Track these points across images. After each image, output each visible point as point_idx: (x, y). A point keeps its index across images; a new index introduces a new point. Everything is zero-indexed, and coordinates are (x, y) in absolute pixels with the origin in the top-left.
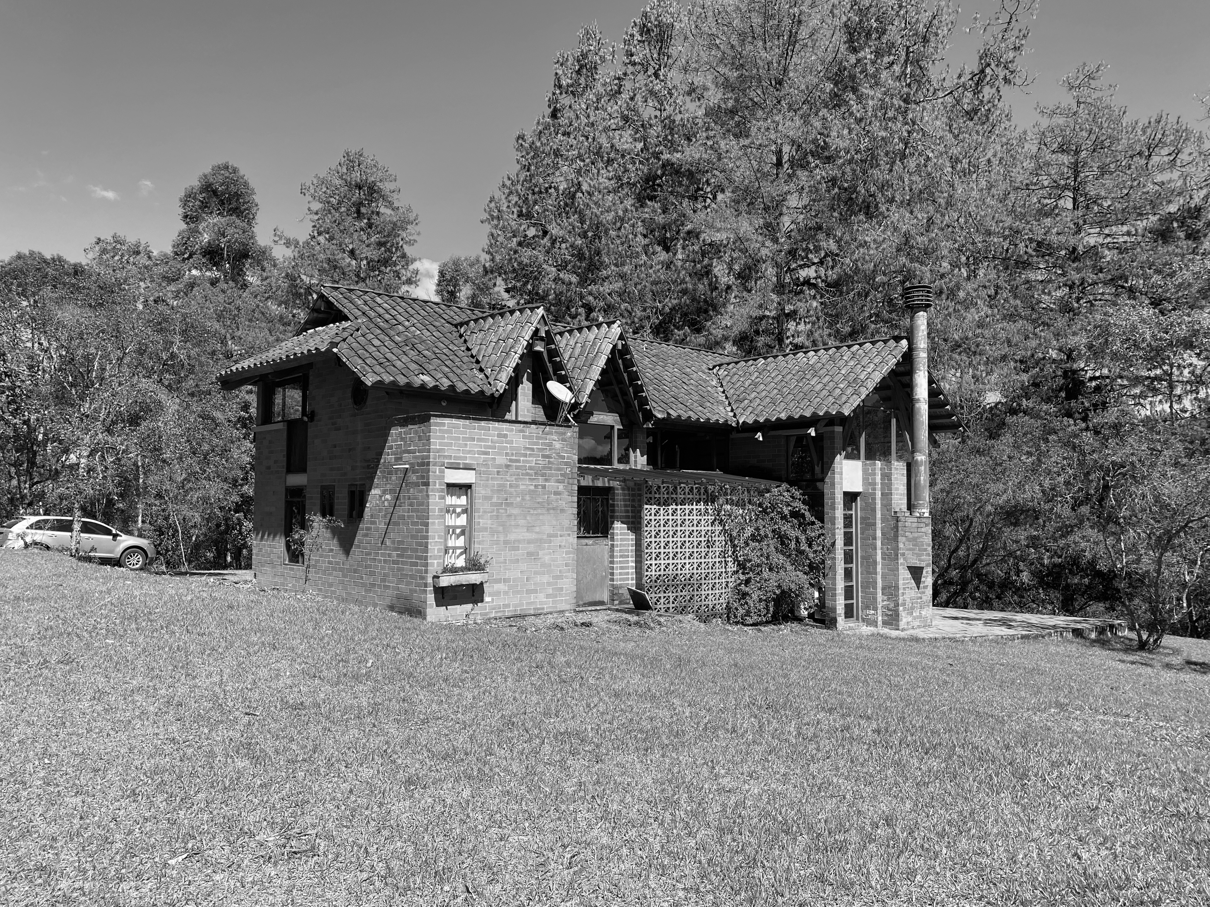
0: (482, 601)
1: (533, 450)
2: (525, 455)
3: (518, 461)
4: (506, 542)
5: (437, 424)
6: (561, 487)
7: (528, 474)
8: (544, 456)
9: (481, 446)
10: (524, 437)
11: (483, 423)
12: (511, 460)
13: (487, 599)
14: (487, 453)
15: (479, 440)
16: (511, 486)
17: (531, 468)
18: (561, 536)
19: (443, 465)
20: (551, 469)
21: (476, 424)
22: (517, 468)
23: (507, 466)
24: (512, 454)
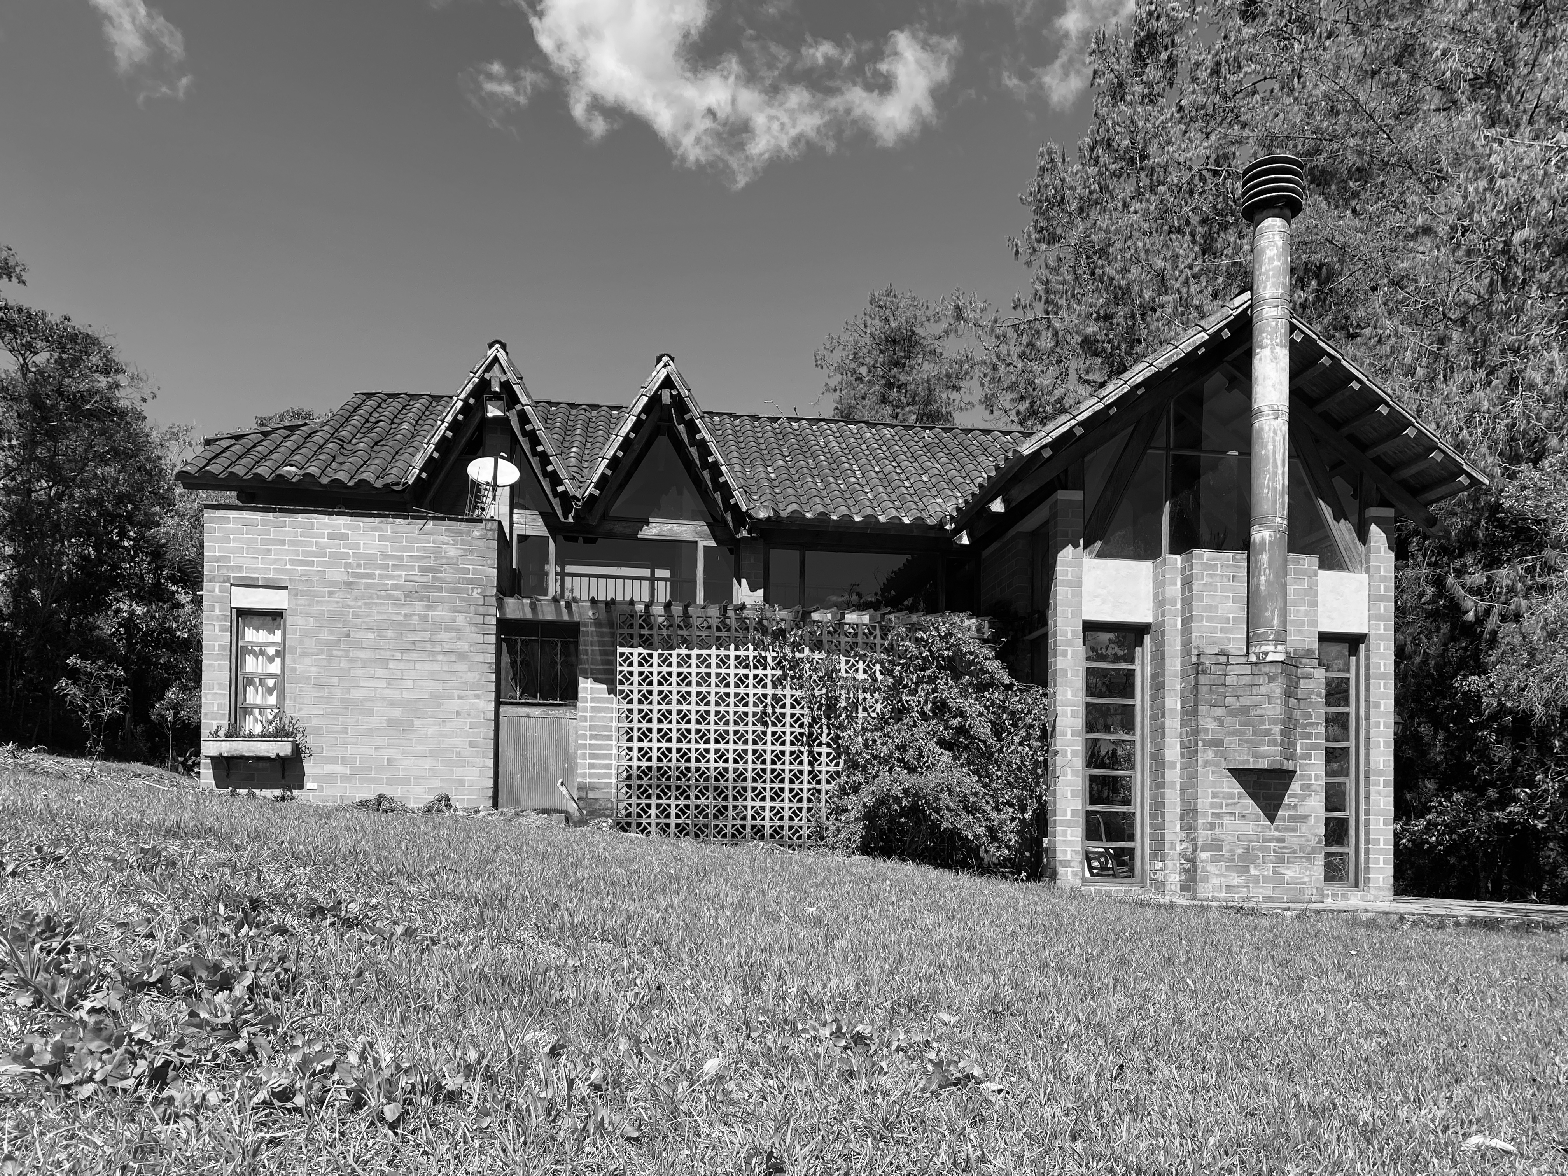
0: (301, 787)
1: (401, 558)
2: (386, 567)
3: (370, 576)
4: (346, 702)
5: (213, 520)
6: (460, 618)
7: (390, 597)
8: (424, 570)
9: (297, 553)
10: (381, 538)
11: (300, 518)
12: (356, 575)
13: (309, 785)
14: (311, 564)
15: (293, 543)
16: (355, 615)
17: (396, 588)
18: (460, 698)
19: (228, 581)
20: (440, 589)
21: (288, 519)
22: (368, 587)
23: (349, 584)
24: (359, 566)
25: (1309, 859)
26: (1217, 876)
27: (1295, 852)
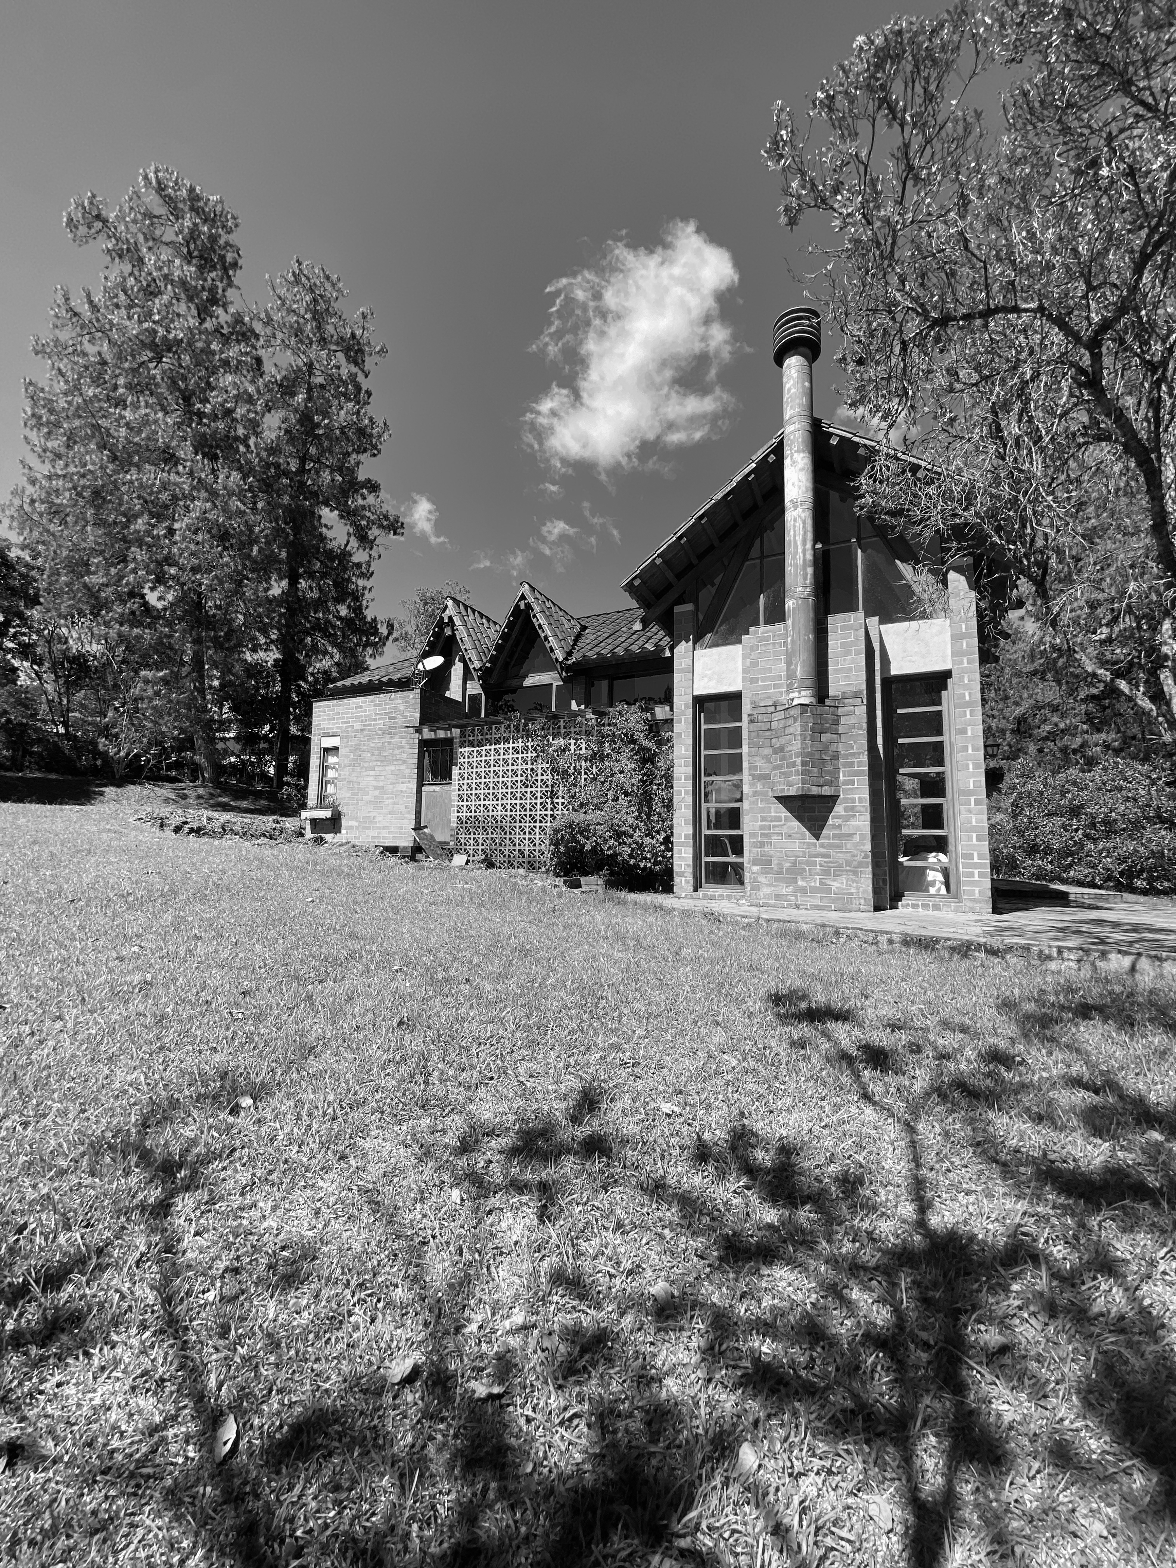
0: (339, 831)
1: (382, 714)
3: (370, 725)
4: (358, 789)
5: (316, 707)
6: (403, 742)
7: (377, 734)
8: (390, 719)
9: (345, 717)
11: (345, 701)
12: (365, 725)
13: (342, 830)
14: (349, 722)
15: (343, 713)
16: (364, 745)
17: (380, 729)
18: (402, 783)
19: (320, 735)
21: (341, 702)
22: (369, 730)
23: (362, 730)
25: (855, 873)
26: (768, 885)
27: (840, 866)
